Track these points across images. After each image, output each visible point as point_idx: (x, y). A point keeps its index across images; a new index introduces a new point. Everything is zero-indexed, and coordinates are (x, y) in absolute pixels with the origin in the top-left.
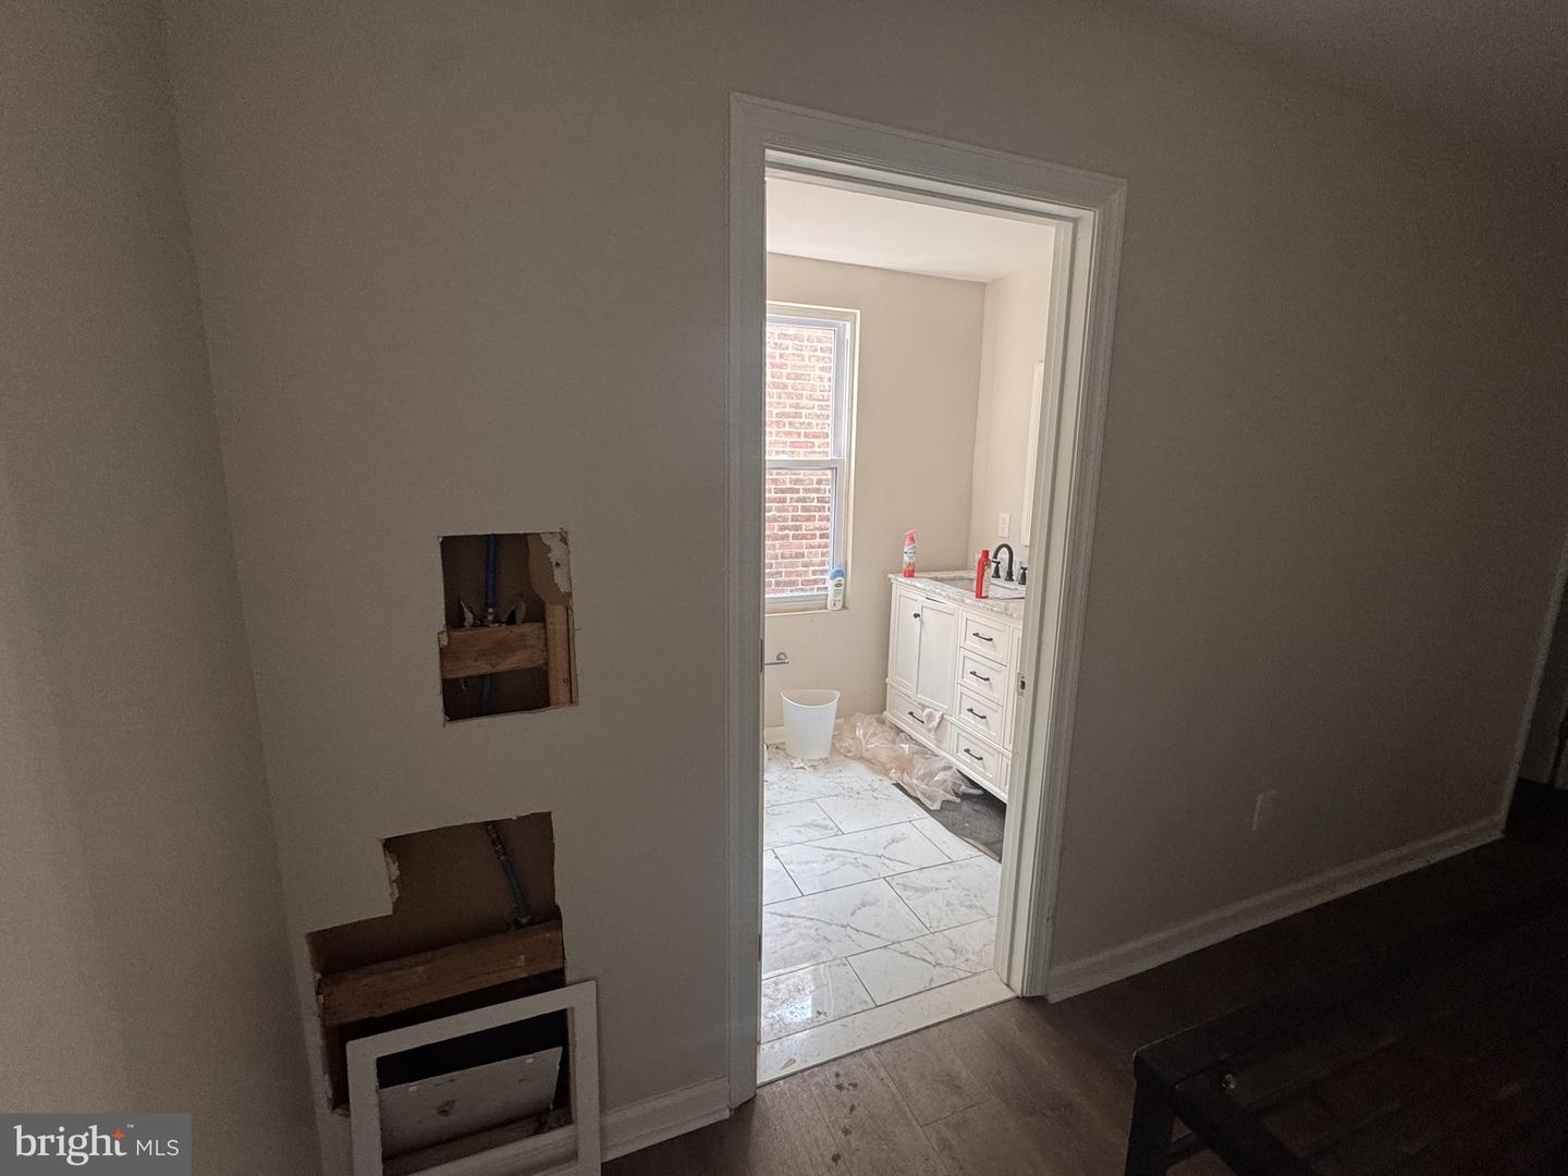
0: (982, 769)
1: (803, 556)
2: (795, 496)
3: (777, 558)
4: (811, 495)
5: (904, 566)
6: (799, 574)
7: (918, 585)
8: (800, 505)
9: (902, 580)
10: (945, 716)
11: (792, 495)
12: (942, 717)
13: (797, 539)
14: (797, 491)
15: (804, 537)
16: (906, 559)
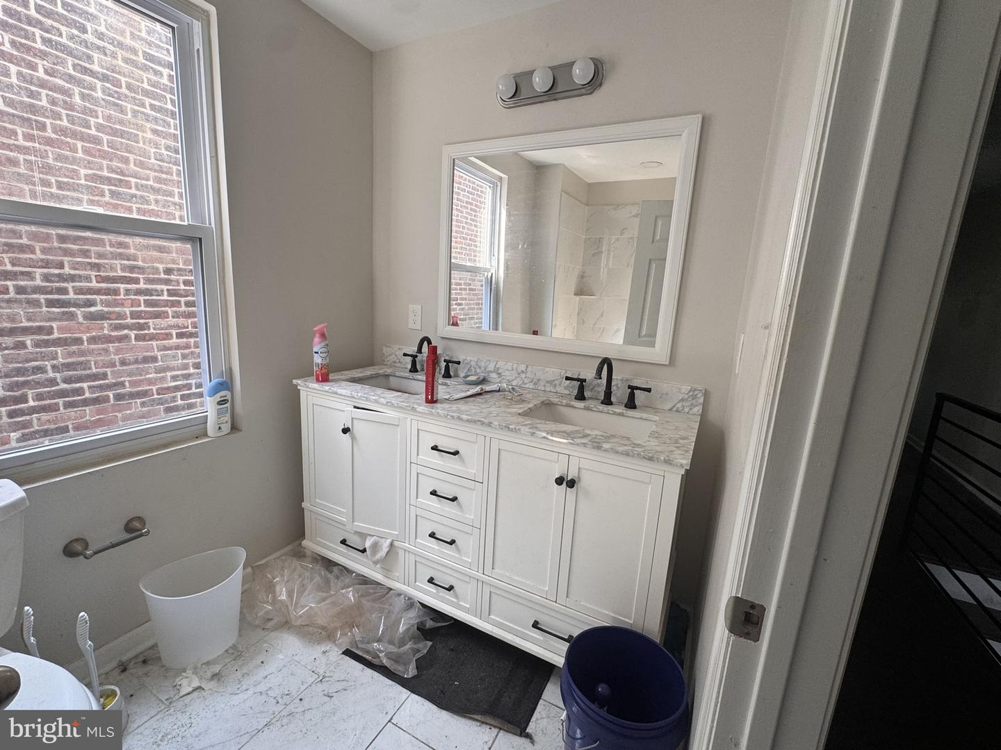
0: (455, 600)
1: (154, 359)
2: (134, 286)
3: (113, 365)
4: (159, 287)
5: (315, 369)
6: (150, 382)
7: (340, 391)
8: (142, 298)
9: (316, 386)
10: (396, 543)
11: (129, 286)
12: (392, 544)
13: (144, 340)
14: (137, 281)
15: (152, 337)
16: (318, 359)
